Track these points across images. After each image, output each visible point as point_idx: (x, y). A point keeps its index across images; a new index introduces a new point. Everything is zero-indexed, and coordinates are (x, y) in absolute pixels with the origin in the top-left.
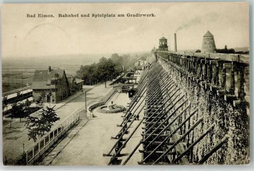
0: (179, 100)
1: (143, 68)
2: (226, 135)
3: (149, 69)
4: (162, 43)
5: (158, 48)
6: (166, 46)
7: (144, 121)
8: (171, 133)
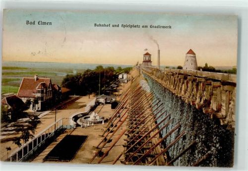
0: (161, 115)
1: (126, 81)
2: (209, 152)
3: (132, 82)
4: (146, 58)
5: (142, 63)
6: (150, 61)
7: (126, 133)
8: (152, 146)
